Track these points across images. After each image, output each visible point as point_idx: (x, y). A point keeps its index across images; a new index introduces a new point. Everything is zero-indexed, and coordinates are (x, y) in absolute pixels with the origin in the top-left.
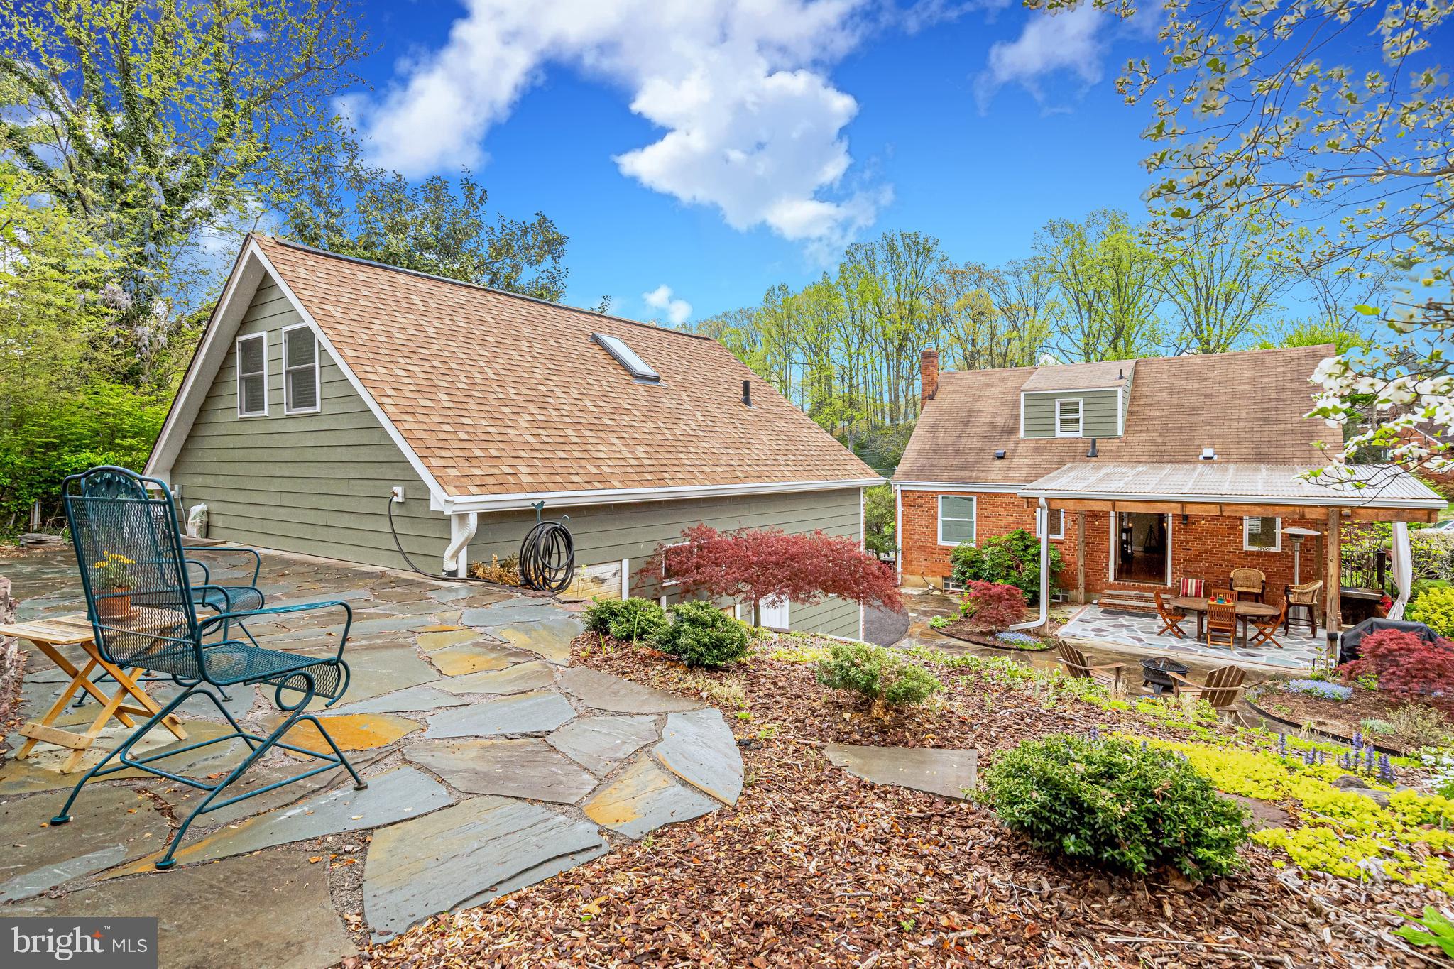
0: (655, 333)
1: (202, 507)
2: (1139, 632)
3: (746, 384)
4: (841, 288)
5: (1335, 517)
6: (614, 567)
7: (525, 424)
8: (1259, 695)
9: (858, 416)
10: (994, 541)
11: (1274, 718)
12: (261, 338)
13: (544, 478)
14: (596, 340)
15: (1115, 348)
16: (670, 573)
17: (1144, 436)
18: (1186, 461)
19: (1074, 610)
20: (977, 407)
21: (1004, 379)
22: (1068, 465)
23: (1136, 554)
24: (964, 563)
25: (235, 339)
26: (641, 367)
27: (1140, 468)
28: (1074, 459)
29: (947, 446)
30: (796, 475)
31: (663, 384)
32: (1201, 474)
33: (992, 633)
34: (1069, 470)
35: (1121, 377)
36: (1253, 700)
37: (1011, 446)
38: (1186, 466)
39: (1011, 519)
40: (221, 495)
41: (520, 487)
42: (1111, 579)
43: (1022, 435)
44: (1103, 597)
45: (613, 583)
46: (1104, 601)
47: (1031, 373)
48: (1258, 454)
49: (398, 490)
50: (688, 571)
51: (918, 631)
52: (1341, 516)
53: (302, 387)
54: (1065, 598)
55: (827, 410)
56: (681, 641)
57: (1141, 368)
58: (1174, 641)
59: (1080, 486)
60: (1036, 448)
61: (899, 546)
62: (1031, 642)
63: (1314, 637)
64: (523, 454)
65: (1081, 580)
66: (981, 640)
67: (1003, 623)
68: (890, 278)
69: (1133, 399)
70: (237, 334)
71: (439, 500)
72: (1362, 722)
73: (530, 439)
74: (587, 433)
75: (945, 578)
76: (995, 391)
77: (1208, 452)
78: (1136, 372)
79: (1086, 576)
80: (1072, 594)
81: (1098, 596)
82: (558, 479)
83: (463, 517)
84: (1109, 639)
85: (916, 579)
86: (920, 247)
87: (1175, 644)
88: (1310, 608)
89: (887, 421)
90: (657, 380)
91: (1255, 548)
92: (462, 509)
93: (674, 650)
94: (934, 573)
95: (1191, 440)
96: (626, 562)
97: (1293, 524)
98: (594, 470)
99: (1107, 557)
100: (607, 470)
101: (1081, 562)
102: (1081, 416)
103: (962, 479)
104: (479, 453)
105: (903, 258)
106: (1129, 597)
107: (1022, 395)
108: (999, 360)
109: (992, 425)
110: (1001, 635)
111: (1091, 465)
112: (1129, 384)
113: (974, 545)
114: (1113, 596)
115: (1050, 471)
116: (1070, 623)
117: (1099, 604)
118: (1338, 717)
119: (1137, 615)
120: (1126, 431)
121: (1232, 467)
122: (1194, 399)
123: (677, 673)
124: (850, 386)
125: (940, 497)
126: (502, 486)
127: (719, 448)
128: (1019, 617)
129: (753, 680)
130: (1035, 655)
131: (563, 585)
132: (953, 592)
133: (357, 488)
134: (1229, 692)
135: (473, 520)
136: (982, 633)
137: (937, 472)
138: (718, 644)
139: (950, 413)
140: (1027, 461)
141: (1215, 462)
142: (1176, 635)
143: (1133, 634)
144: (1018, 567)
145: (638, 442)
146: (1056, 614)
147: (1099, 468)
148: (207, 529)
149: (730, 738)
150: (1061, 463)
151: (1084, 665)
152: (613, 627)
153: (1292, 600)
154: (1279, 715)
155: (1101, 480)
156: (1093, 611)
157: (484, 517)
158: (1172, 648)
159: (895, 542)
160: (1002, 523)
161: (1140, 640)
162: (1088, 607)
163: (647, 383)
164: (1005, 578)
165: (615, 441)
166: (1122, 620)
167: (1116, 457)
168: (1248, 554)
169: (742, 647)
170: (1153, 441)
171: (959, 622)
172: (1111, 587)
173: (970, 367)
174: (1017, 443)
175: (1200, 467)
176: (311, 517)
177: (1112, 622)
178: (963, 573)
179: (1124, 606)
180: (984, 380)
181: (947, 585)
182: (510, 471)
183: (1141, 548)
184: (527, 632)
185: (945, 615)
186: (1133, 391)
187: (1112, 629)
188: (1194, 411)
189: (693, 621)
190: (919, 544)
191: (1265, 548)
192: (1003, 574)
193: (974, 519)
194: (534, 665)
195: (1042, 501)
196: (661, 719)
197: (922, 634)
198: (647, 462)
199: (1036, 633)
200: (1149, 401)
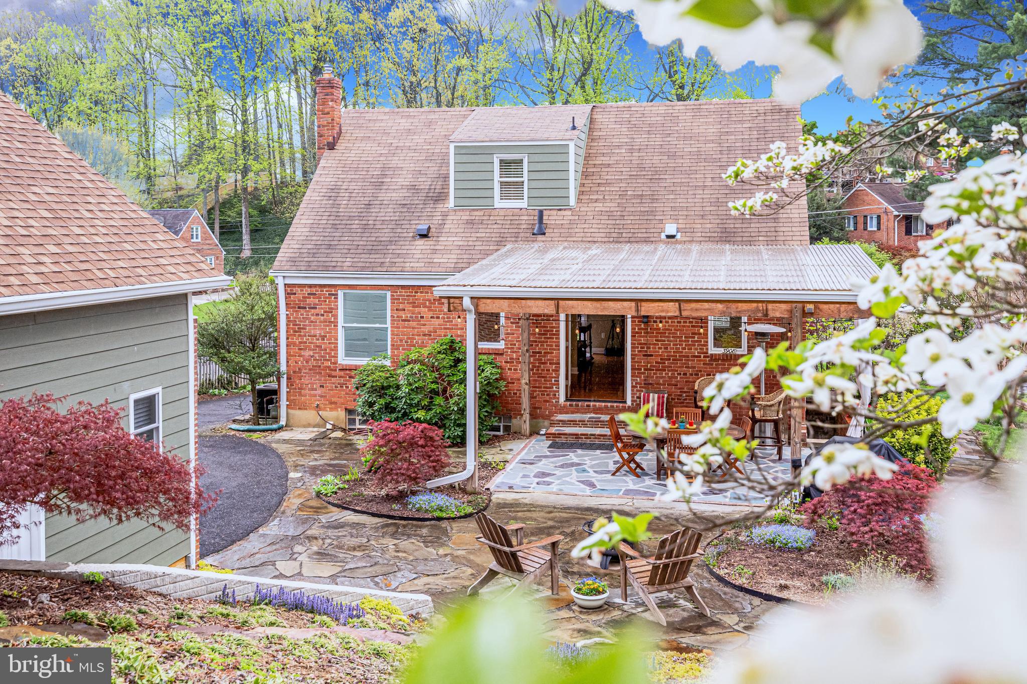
2: (592, 474)
5: (798, 314)
8: (719, 554)
9: (256, 166)
10: (413, 356)
11: (734, 587)
15: (583, 87)
17: (599, 206)
18: (646, 241)
19: (516, 445)
20: (395, 162)
21: (430, 124)
22: (509, 246)
23: (597, 359)
24: (373, 390)
27: (595, 251)
28: (516, 237)
29: (350, 218)
32: (661, 259)
33: (401, 497)
34: (507, 255)
35: (574, 128)
36: (712, 562)
37: (437, 219)
38: (646, 248)
39: (436, 322)
42: (562, 399)
43: (451, 203)
44: (552, 424)
46: (553, 430)
47: (465, 117)
48: (725, 231)
51: (297, 503)
52: (805, 314)
54: (507, 429)
55: (209, 157)
57: (598, 117)
58: (630, 483)
59: (515, 279)
60: (470, 222)
61: (283, 368)
62: (453, 505)
63: (780, 459)
65: (525, 403)
66: (384, 509)
69: (587, 157)
72: (824, 578)
75: (350, 412)
76: (418, 139)
77: (671, 229)
78: (592, 121)
79: (532, 397)
80: (515, 422)
81: (547, 423)
84: (554, 488)
85: (309, 415)
87: (631, 486)
88: (776, 423)
89: (299, 173)
91: (720, 351)
94: (334, 405)
95: (652, 212)
97: (757, 321)
99: (557, 370)
101: (525, 379)
102: (525, 178)
103: (371, 267)
106: (583, 423)
107: (452, 146)
108: (446, 96)
109: (413, 188)
110: (413, 499)
111: (536, 246)
112: (583, 136)
113: (388, 363)
114: (564, 423)
115: (487, 254)
116: (509, 467)
117: (548, 435)
118: (801, 574)
119: (591, 447)
120: (579, 200)
121: (695, 248)
122: (656, 160)
124: (244, 122)
125: (340, 293)
128: (438, 468)
130: (455, 525)
132: (360, 432)
134: (683, 563)
136: (389, 498)
137: (337, 257)
139: (357, 169)
140: (458, 241)
141: (677, 242)
142: (633, 472)
143: (584, 476)
144: (445, 391)
146: (491, 455)
147: (544, 251)
150: (501, 243)
151: (510, 545)
153: (758, 415)
154: (739, 582)
155: (543, 270)
156: (539, 445)
158: (628, 492)
159: (277, 361)
160: (425, 329)
161: (592, 485)
162: (533, 440)
164: (428, 408)
166: (573, 456)
167: (568, 236)
168: (714, 358)
170: (610, 215)
171: (360, 482)
172: (563, 410)
173: (409, 103)
174: (445, 215)
175: (662, 247)
177: (561, 460)
178: (371, 405)
179: (576, 435)
180: (404, 123)
181: (352, 422)
183: (602, 350)
185: (340, 471)
186: (589, 147)
187: (559, 472)
188: (656, 176)
190: (312, 363)
191: (731, 350)
192: (425, 402)
193: (388, 325)
195: (467, 302)
197: (302, 507)
199: (460, 489)
200: (606, 160)
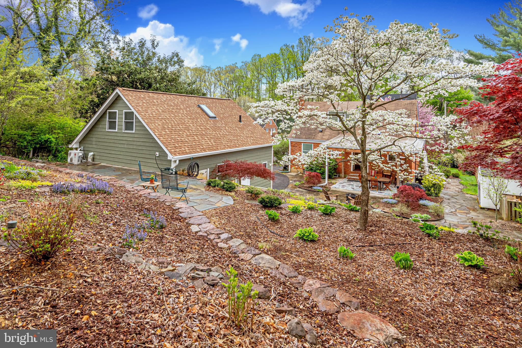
0: (214, 100)
1: (92, 153)
2: (355, 187)
3: (240, 116)
4: (281, 56)
6: (206, 170)
7: (185, 136)
12: (116, 112)
13: (191, 151)
14: (199, 107)
16: (219, 172)
19: (340, 180)
22: (340, 135)
25: (106, 110)
26: (211, 114)
30: (253, 144)
31: (217, 119)
33: (311, 187)
40: (98, 150)
41: (187, 153)
42: (352, 170)
44: (349, 176)
45: (205, 174)
49: (158, 153)
50: (224, 172)
51: (291, 186)
53: (129, 126)
54: (339, 176)
56: (225, 187)
64: (186, 144)
65: (343, 171)
66: (308, 189)
67: (314, 184)
68: (299, 52)
70: (107, 109)
71: (170, 157)
73: (187, 140)
74: (199, 137)
75: (304, 170)
79: (345, 169)
80: (341, 175)
82: (194, 150)
83: (175, 161)
84: (345, 188)
85: (295, 170)
86: (311, 41)
90: (215, 118)
92: (175, 159)
93: (223, 188)
94: (301, 168)
96: (208, 169)
98: (202, 147)
100: (205, 147)
101: (343, 165)
103: (309, 138)
104: (177, 145)
105: (304, 45)
106: (355, 176)
110: (314, 188)
114: (352, 176)
115: (335, 136)
116: (337, 184)
117: (348, 178)
123: (224, 192)
125: (302, 144)
126: (183, 153)
127: (232, 138)
128: (320, 182)
129: (236, 193)
130: (320, 193)
131: (197, 175)
133: (144, 152)
135: (178, 162)
136: (309, 187)
137: (302, 136)
138: (231, 187)
140: (329, 133)
143: (353, 187)
145: (212, 138)
146: (332, 181)
148: (93, 159)
149: (232, 199)
152: (212, 184)
157: (179, 160)
161: (354, 189)
162: (344, 179)
163: (213, 119)
165: (206, 138)
166: (352, 183)
169: (235, 188)
171: (304, 183)
172: (352, 173)
176: (130, 158)
177: (349, 183)
178: (308, 168)
179: (354, 179)
181: (304, 172)
182: (184, 149)
184: (195, 185)
185: (300, 181)
187: (347, 185)
189: (227, 183)
194: (199, 191)
196: (222, 198)
197: (292, 187)
198: (214, 144)
199: (324, 186)
